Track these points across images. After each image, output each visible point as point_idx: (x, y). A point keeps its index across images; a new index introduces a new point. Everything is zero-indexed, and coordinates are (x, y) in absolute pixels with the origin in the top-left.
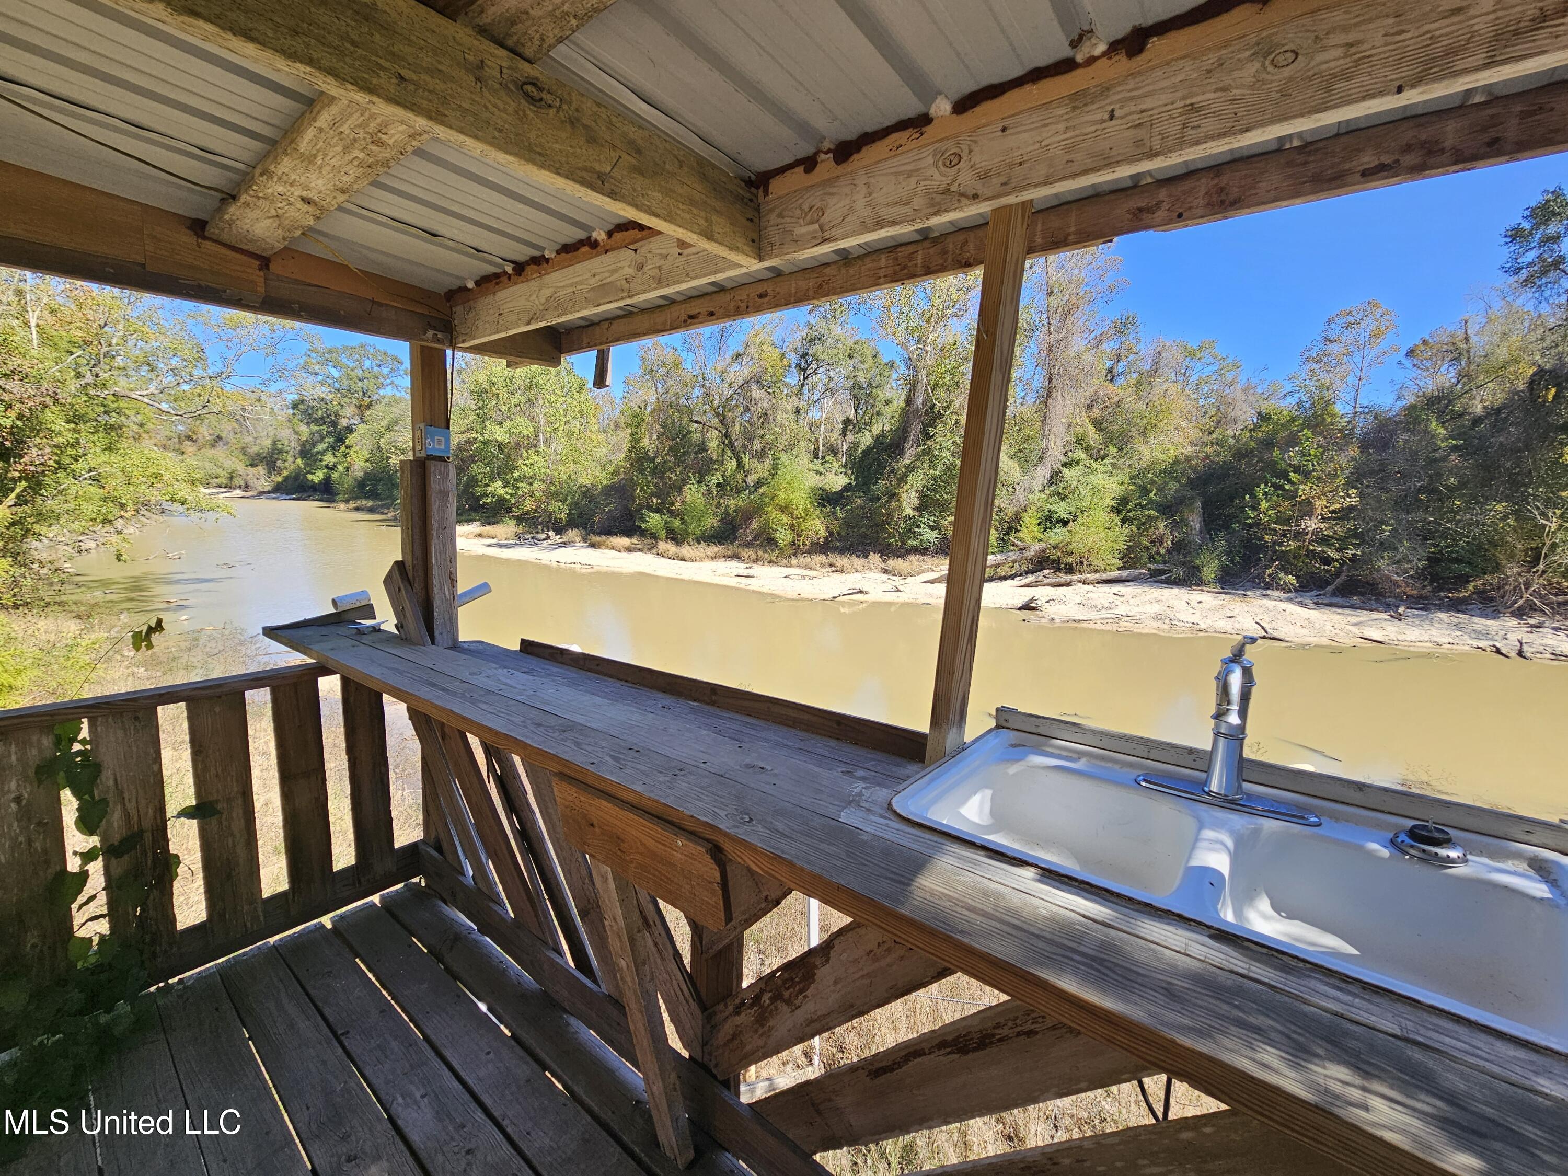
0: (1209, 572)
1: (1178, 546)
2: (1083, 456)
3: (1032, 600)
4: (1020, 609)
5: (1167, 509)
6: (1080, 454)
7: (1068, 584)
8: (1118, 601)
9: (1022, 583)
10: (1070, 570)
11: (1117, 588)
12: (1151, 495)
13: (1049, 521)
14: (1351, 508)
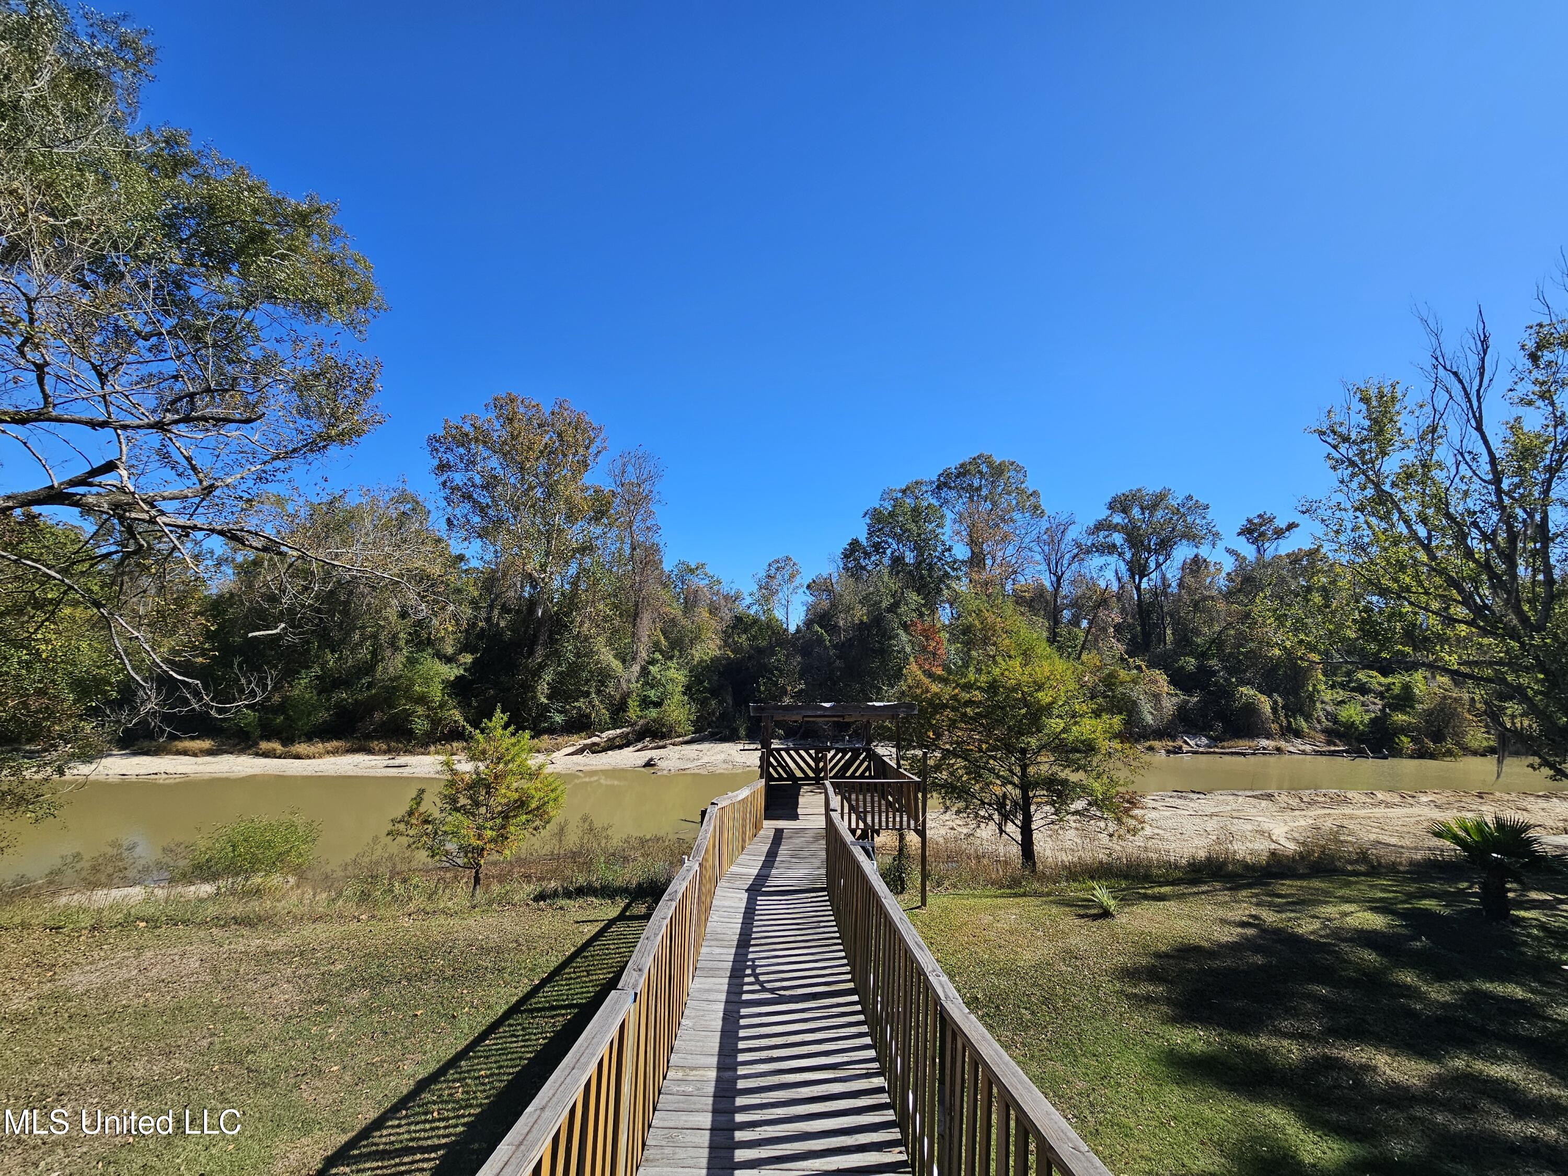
0: (742, 732)
1: (723, 716)
2: (660, 657)
3: (651, 759)
4: (644, 766)
5: (714, 692)
6: (658, 656)
7: (664, 747)
8: (701, 754)
9: (636, 748)
10: (663, 737)
11: (695, 746)
12: (705, 684)
13: (645, 703)
14: (801, 691)
